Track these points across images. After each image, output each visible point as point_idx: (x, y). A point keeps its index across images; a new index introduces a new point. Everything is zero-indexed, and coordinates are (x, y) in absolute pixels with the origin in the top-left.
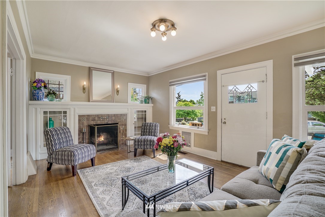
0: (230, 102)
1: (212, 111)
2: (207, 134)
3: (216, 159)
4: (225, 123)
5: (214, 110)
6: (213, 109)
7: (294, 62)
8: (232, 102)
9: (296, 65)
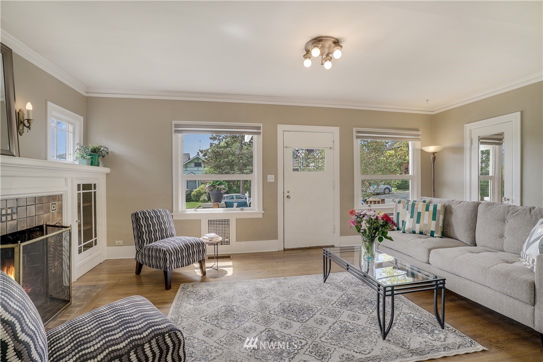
0: (294, 170)
1: (268, 181)
2: (261, 216)
3: (277, 250)
4: (288, 197)
5: (273, 181)
6: (271, 178)
7: (355, 134)
8: (297, 170)
9: (358, 137)
